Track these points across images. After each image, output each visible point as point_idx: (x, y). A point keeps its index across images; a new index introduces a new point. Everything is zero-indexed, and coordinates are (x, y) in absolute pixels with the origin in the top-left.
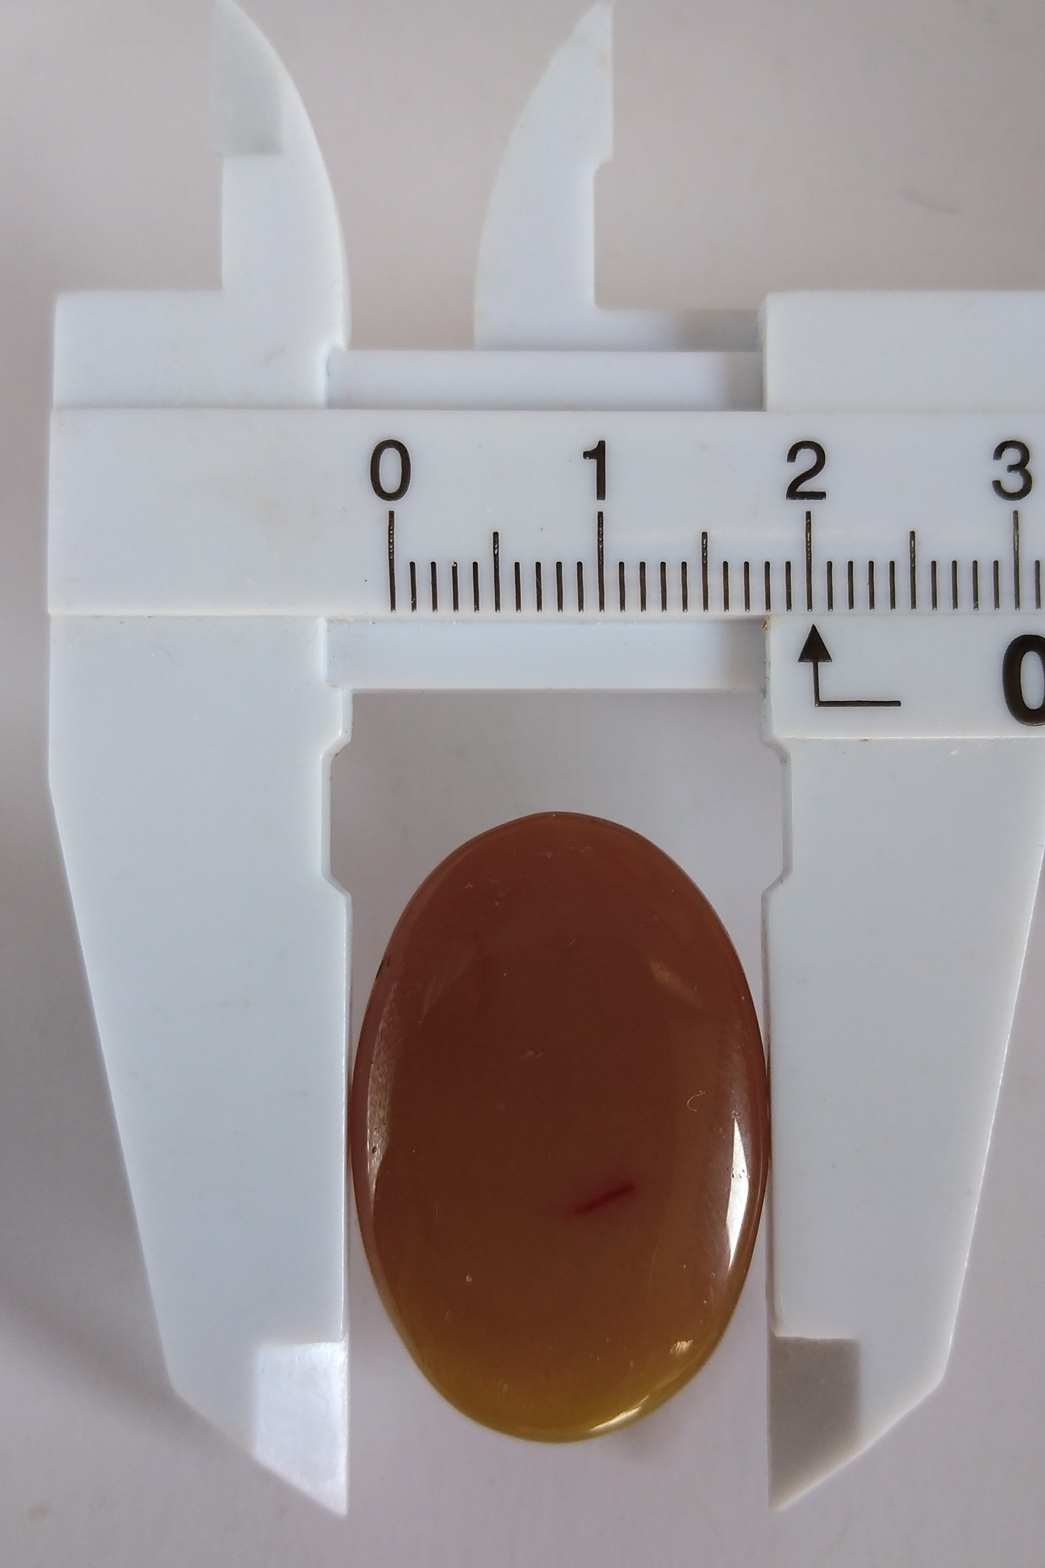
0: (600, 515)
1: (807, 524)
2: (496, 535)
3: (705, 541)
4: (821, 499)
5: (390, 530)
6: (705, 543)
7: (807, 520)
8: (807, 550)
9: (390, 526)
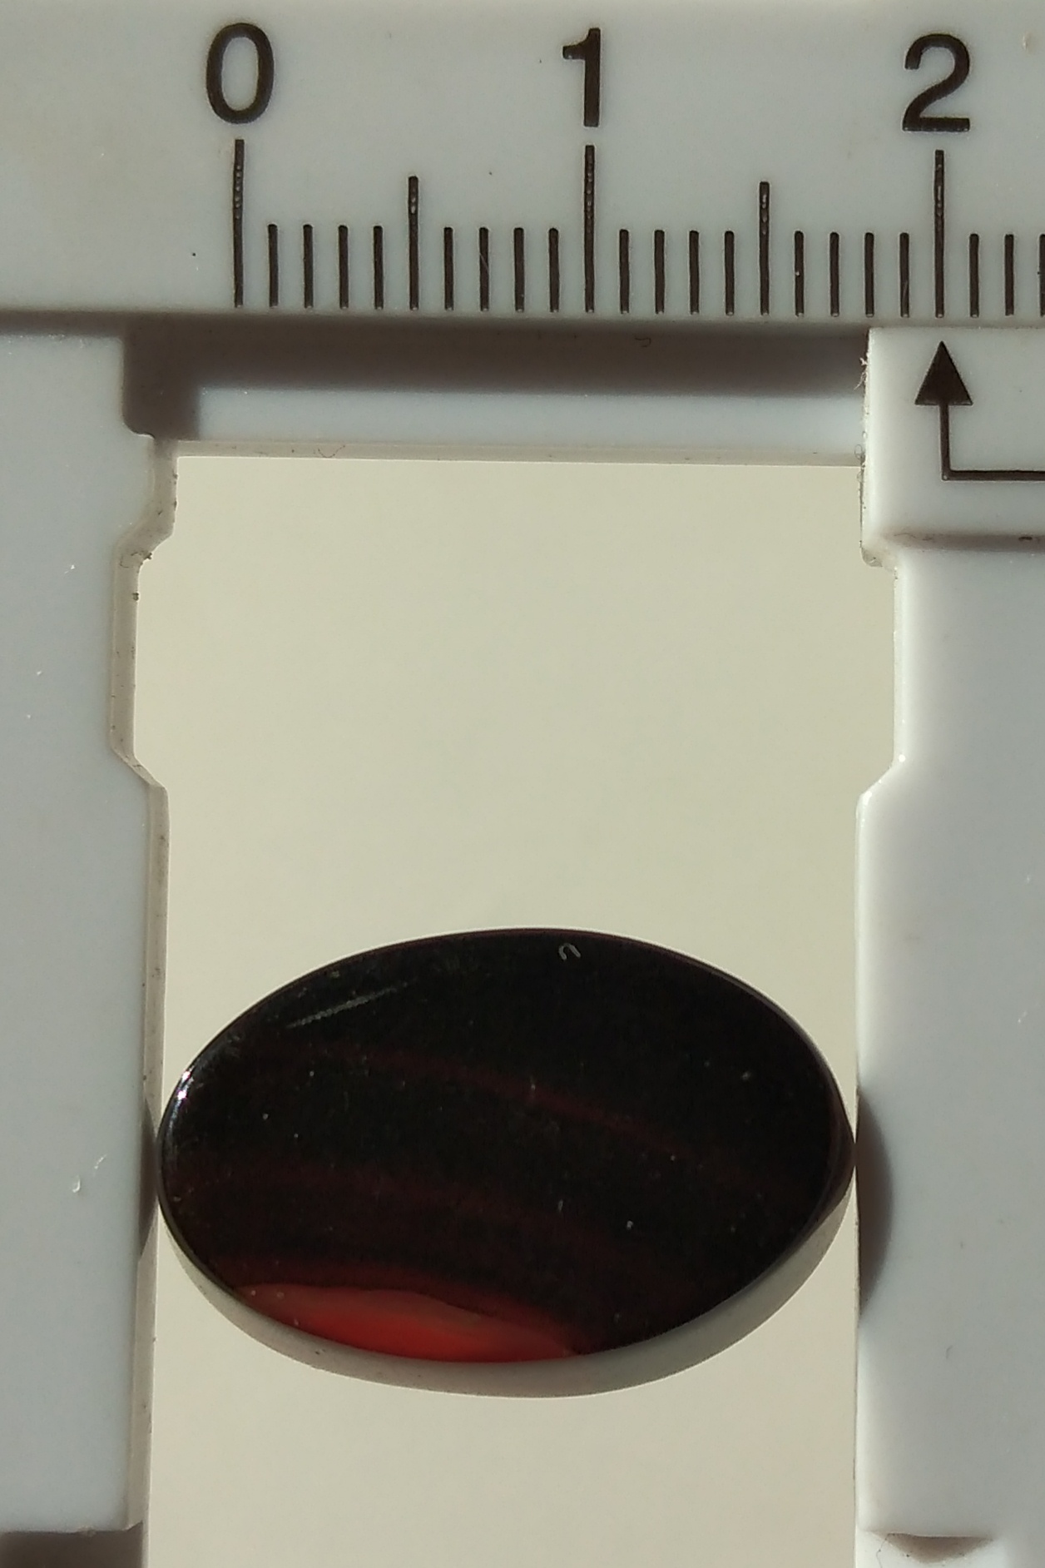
0: (590, 150)
1: (937, 172)
2: (413, 181)
3: (765, 197)
4: (962, 130)
5: (236, 171)
6: (764, 200)
7: (937, 165)
8: (936, 215)
9: (236, 164)
